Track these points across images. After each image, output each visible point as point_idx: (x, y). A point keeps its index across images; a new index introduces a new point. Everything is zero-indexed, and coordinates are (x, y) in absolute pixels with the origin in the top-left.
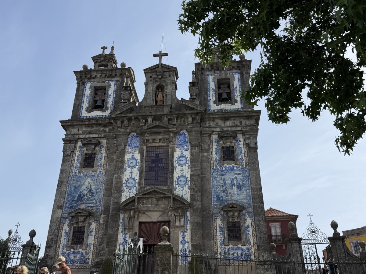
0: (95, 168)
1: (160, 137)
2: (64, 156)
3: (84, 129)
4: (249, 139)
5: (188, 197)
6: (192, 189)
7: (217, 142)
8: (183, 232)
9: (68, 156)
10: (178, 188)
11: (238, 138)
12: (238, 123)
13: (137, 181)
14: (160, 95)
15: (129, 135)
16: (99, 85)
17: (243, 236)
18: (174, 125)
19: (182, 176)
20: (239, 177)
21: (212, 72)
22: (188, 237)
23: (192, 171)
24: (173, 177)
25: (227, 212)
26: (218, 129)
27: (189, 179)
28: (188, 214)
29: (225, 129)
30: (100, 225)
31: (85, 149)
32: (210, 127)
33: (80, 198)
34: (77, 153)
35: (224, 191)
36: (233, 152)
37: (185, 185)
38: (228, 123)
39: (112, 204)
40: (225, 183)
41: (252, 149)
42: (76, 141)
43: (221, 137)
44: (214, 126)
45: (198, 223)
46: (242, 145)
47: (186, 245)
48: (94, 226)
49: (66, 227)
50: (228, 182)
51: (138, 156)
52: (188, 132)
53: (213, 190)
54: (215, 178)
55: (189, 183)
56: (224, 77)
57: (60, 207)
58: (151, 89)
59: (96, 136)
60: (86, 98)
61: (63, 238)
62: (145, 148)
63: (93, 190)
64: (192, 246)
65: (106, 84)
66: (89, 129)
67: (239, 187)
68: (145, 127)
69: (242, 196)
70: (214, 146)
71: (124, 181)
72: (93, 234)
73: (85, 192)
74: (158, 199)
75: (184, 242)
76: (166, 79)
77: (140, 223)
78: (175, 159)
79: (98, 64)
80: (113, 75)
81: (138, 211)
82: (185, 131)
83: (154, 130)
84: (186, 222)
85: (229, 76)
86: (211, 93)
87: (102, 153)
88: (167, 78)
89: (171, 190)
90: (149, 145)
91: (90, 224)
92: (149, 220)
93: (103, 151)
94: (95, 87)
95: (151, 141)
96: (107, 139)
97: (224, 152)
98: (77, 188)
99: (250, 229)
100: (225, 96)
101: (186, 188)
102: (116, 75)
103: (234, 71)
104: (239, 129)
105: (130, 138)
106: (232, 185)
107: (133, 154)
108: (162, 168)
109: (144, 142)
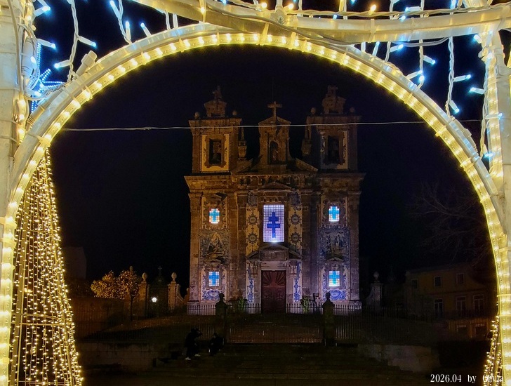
0: (220, 223)
1: (276, 197)
5: (300, 252)
6: (303, 245)
7: (325, 202)
8: (296, 279)
10: (292, 244)
11: (343, 199)
13: (258, 237)
15: (248, 193)
16: (214, 137)
18: (289, 185)
22: (300, 283)
23: (303, 229)
24: (287, 234)
27: (301, 236)
28: (300, 265)
29: (333, 190)
30: (230, 271)
31: (209, 205)
32: (319, 187)
33: (211, 249)
34: (203, 208)
35: (328, 247)
37: (298, 241)
38: (336, 183)
39: (238, 255)
40: (330, 240)
42: (200, 197)
43: (328, 198)
45: (308, 273)
47: (298, 289)
48: (225, 272)
49: (203, 272)
50: (333, 239)
51: (257, 214)
53: (319, 246)
54: (322, 235)
55: (301, 239)
57: (197, 256)
60: (203, 151)
61: (202, 281)
64: (303, 289)
65: (220, 136)
68: (263, 186)
69: (343, 251)
70: (323, 206)
71: (247, 237)
72: (226, 277)
73: (215, 244)
74: (277, 253)
75: (296, 287)
76: (280, 135)
78: (290, 218)
81: (260, 263)
82: (298, 191)
83: (271, 190)
84: (298, 271)
85: (338, 132)
86: (322, 151)
91: (222, 271)
92: (269, 269)
94: (210, 140)
95: (268, 201)
96: (228, 196)
99: (347, 277)
101: (298, 244)
104: (345, 190)
105: (249, 197)
106: (336, 242)
107: (253, 212)
108: (278, 226)
109: (262, 201)
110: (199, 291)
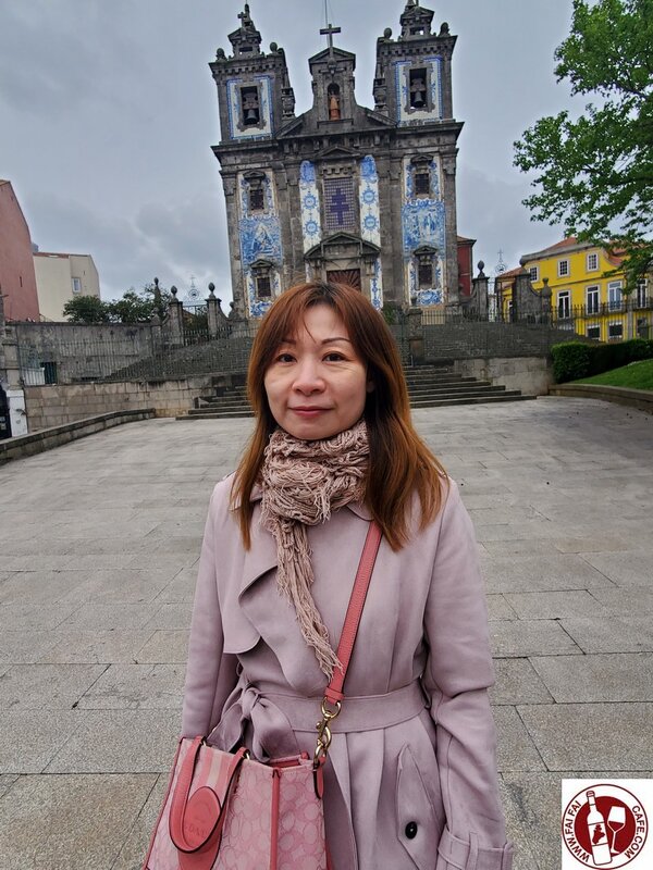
0: (266, 210)
1: (340, 166)
2: (226, 195)
3: (242, 157)
4: (447, 163)
5: (377, 242)
6: (382, 232)
7: (410, 168)
8: (374, 280)
9: (230, 195)
10: (366, 231)
11: (435, 161)
12: (435, 142)
13: (319, 225)
14: (334, 101)
15: (300, 163)
16: (246, 85)
17: (434, 279)
18: (357, 148)
19: (370, 217)
20: (433, 214)
21: (403, 59)
22: (379, 284)
23: (381, 209)
24: (359, 218)
25: (418, 256)
26: (410, 151)
27: (378, 220)
28: (379, 260)
29: (419, 150)
30: (284, 276)
31: (248, 185)
32: (401, 148)
33: (257, 247)
34: (241, 191)
35: (416, 232)
36: (428, 182)
37: (373, 227)
38: (424, 142)
39: (294, 253)
40: (417, 222)
41: (450, 177)
42: (235, 174)
43: (413, 163)
44: (405, 146)
45: (389, 270)
46: (438, 171)
47: (378, 292)
48: (278, 277)
49: (249, 280)
50: (421, 220)
51: (316, 193)
52: (374, 156)
53: (404, 231)
54: (406, 216)
55: (378, 225)
56: (418, 66)
57: (238, 258)
58: (322, 91)
59: (259, 165)
60: (233, 107)
61: (249, 291)
62: (322, 181)
63: (270, 238)
64: (384, 293)
65: (255, 83)
66: (248, 157)
67: (433, 227)
68: (321, 153)
69: (435, 237)
70: (406, 174)
71: (304, 226)
72: (279, 285)
73: (261, 240)
74: (346, 246)
75: (375, 290)
76: (340, 75)
77: (329, 273)
78: (361, 195)
79: (238, 47)
80: (264, 67)
81: (324, 261)
82: (370, 156)
83: (332, 156)
84: (376, 269)
85: (425, 65)
86: (401, 94)
87: (271, 190)
88: (341, 72)
89: (358, 235)
90: (328, 177)
91: (274, 275)
92: (337, 269)
93: (272, 186)
94: (242, 89)
95: (330, 172)
96: (274, 170)
97: (417, 183)
98: (250, 235)
99: (441, 272)
100: (418, 98)
101: (375, 231)
102: (267, 66)
103: (433, 55)
104: (436, 149)
105: (302, 169)
106: (426, 224)
107: (309, 191)
108: (346, 208)
109: (322, 174)
110: (246, 306)
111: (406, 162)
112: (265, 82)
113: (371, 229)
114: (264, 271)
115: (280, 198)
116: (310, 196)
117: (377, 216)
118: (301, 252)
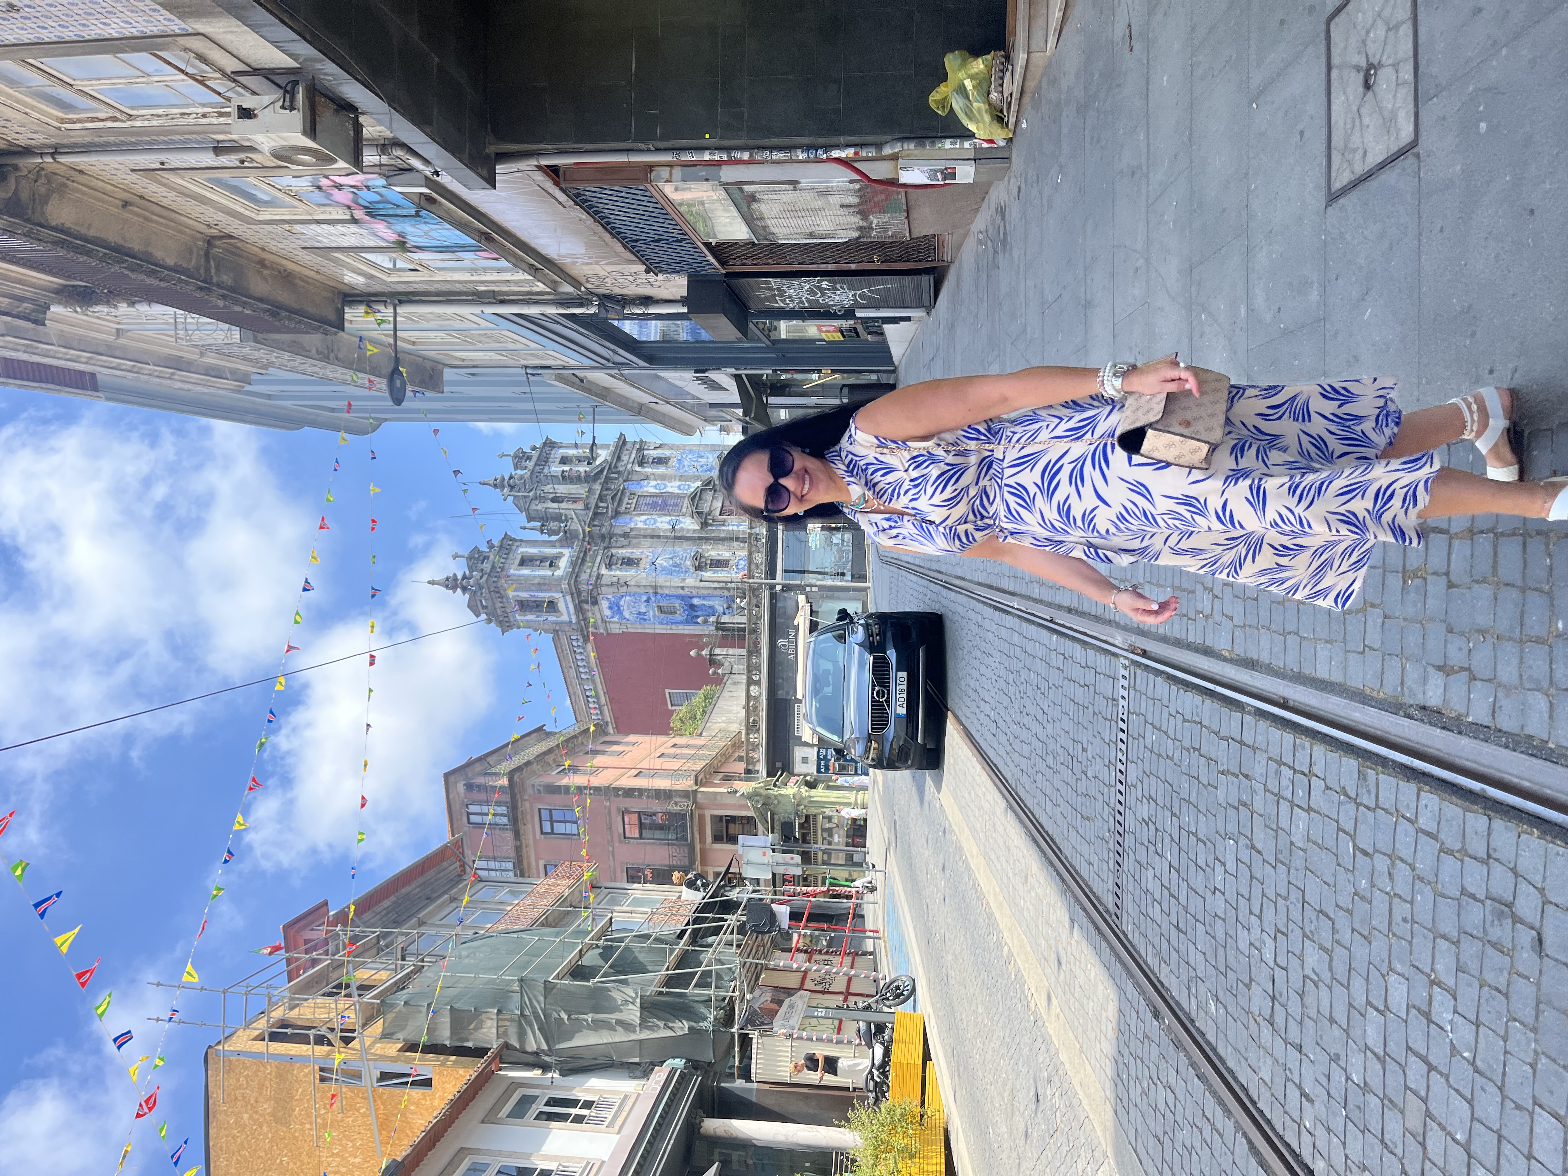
0: (644, 556)
7: (644, 467)
11: (644, 453)
12: (628, 452)
15: (613, 525)
16: (517, 562)
19: (678, 487)
23: (673, 482)
26: (630, 465)
29: (631, 460)
36: (660, 458)
38: (625, 458)
42: (599, 574)
43: (641, 464)
46: (654, 452)
48: (713, 552)
51: (643, 518)
52: (626, 482)
59: (599, 558)
62: (635, 512)
63: (672, 555)
65: (519, 557)
68: (610, 509)
71: (672, 527)
72: (720, 553)
77: (721, 514)
78: (657, 491)
83: (616, 503)
85: (559, 456)
87: (626, 552)
90: (633, 508)
93: (623, 551)
95: (629, 506)
96: (608, 547)
97: (658, 464)
102: (509, 545)
103: (554, 450)
104: (634, 452)
105: (618, 524)
107: (640, 522)
108: (665, 502)
109: (627, 512)
111: (637, 468)
112: (521, 550)
113: (689, 486)
114: (703, 560)
115: (637, 546)
116: (645, 522)
117: (678, 483)
118: (695, 531)
